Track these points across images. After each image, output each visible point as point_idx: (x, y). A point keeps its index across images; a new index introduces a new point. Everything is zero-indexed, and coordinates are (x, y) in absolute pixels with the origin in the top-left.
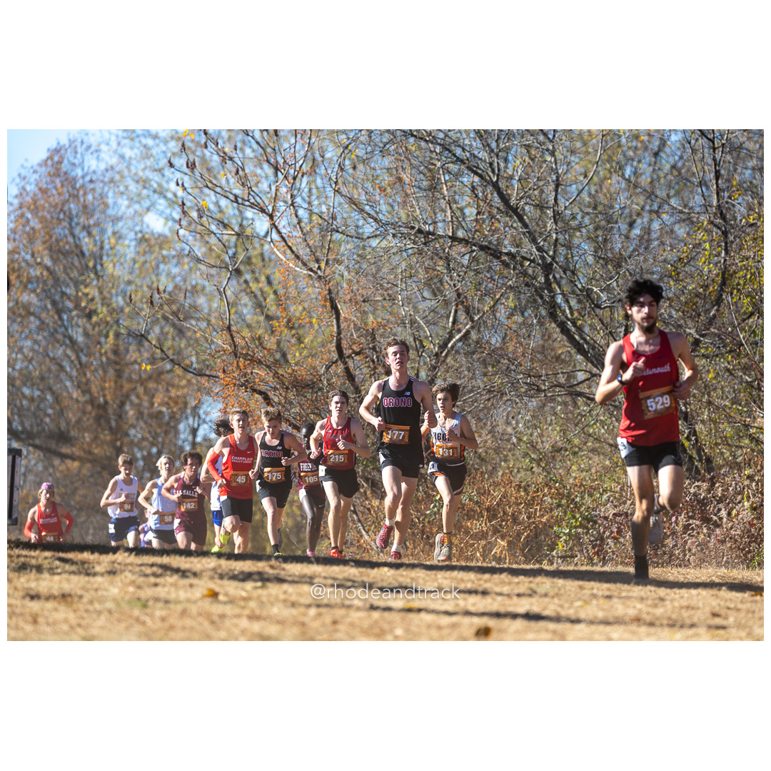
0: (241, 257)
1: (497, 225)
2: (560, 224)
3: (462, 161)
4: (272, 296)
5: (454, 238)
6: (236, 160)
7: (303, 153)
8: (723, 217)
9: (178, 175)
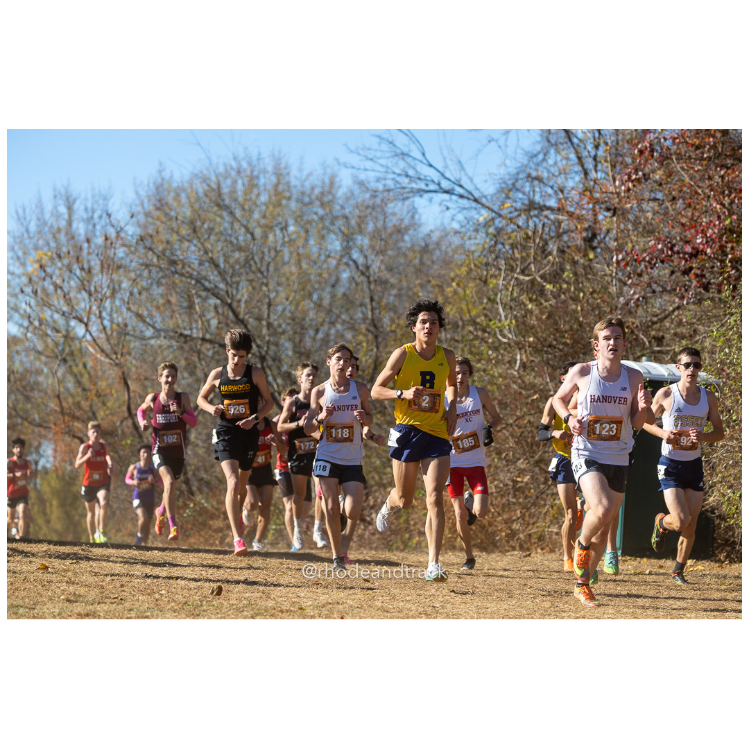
0: (67, 351)
2: (271, 330)
3: (209, 290)
5: (203, 339)
6: (64, 288)
7: (107, 284)
9: (27, 298)
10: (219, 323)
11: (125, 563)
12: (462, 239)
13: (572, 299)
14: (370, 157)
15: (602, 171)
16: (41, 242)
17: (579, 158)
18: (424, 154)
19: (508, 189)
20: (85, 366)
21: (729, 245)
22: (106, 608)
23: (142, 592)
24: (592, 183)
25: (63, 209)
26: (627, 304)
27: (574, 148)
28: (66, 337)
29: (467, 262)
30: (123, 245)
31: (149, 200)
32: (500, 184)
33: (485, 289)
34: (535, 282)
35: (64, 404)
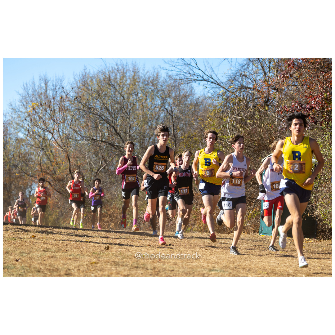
0: (44, 145)
1: (113, 137)
2: (131, 138)
3: (104, 120)
4: (52, 156)
5: (102, 141)
6: (43, 119)
7: (61, 117)
8: (175, 137)
9: (28, 122)
10: (109, 134)
11: (68, 235)
12: (212, 100)
13: (259, 127)
14: (174, 65)
15: (273, 73)
16: (34, 99)
17: (262, 67)
18: (197, 65)
19: (232, 80)
20: (51, 152)
21: (326, 105)
22: (60, 254)
23: (75, 248)
24: (268, 78)
25: (43, 85)
26: (282, 129)
27: (260, 63)
28: (43, 139)
29: (214, 110)
30: (69, 101)
31: (80, 82)
32: (229, 77)
33: (221, 122)
34: (243, 119)
35: (43, 168)
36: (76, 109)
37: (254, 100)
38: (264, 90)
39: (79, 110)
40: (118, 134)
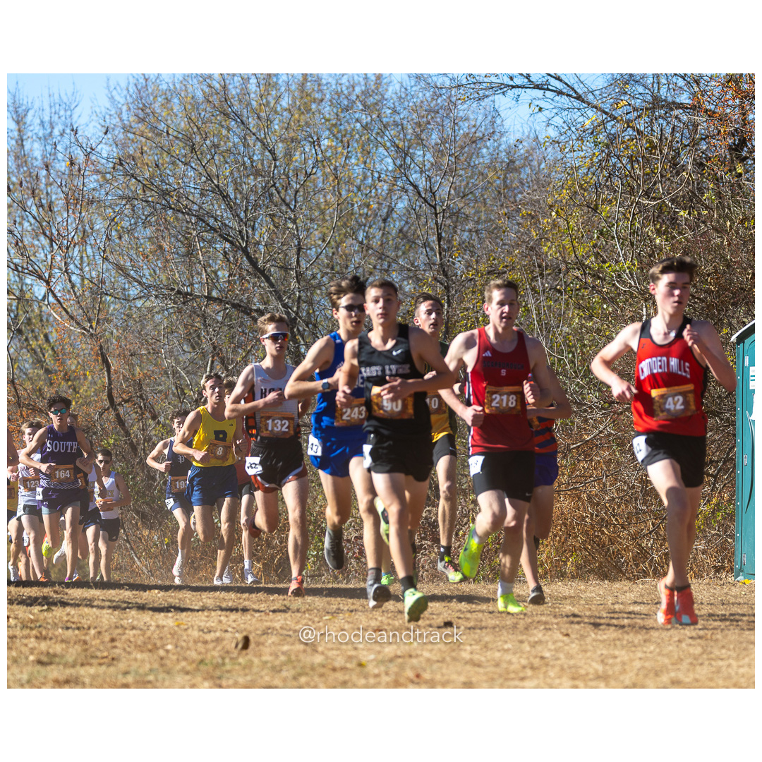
0: (22, 318)
1: (246, 285)
4: (50, 352)
5: (209, 298)
8: (445, 274)
10: (230, 275)
12: (562, 150)
13: (716, 229)
20: (47, 339)
29: (569, 183)
31: (129, 110)
33: (594, 218)
34: (664, 208)
36: (121, 198)
37: (695, 143)
38: (728, 111)
39: (129, 199)
40: (262, 273)
